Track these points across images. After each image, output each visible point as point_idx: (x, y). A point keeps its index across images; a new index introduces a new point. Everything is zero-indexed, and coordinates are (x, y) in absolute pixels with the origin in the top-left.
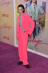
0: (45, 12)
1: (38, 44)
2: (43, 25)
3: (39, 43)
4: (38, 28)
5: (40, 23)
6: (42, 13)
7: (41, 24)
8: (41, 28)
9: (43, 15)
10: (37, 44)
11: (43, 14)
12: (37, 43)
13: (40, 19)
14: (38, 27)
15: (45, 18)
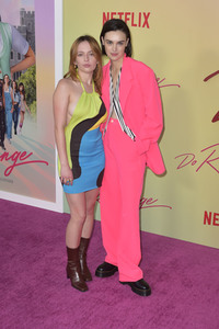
0: (33, 47)
1: (15, 165)
2: (30, 98)
3: (18, 161)
4: (13, 110)
5: (17, 90)
6: (25, 52)
7: (23, 92)
8: (23, 106)
9: (29, 60)
10: (12, 167)
11: (26, 56)
12: (11, 163)
13: (17, 75)
14: (13, 102)
15: (34, 72)
